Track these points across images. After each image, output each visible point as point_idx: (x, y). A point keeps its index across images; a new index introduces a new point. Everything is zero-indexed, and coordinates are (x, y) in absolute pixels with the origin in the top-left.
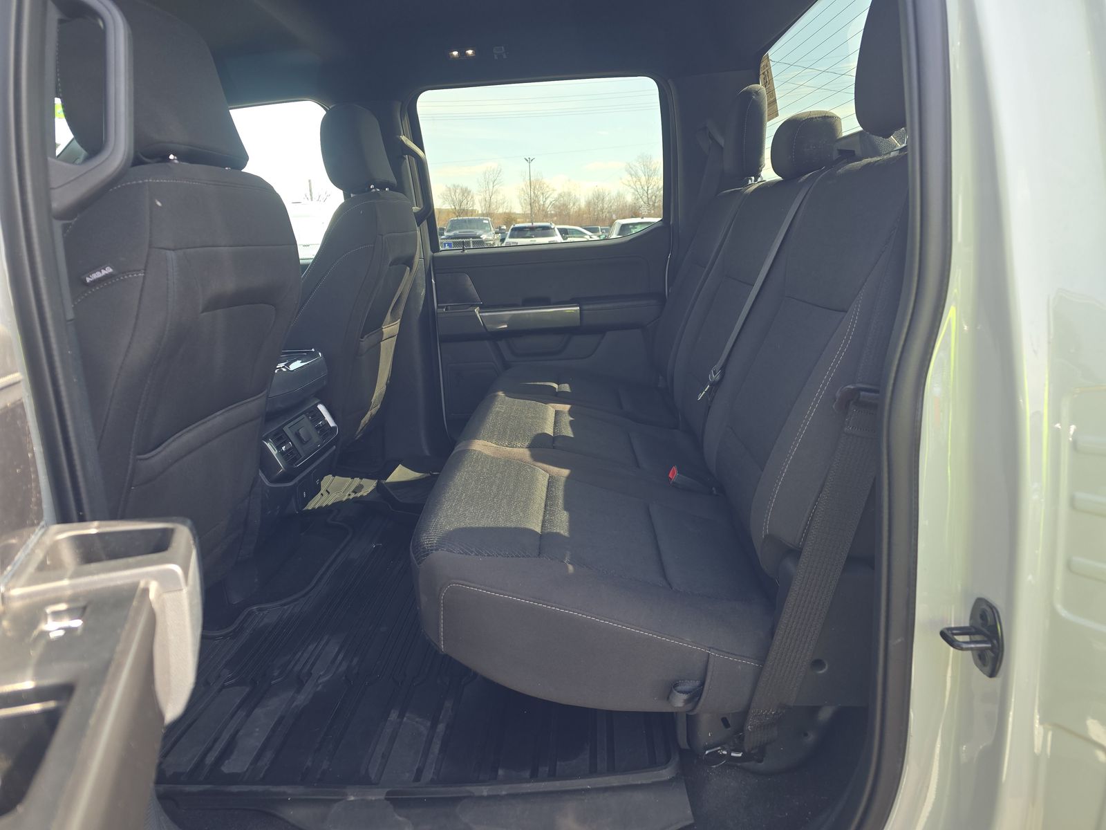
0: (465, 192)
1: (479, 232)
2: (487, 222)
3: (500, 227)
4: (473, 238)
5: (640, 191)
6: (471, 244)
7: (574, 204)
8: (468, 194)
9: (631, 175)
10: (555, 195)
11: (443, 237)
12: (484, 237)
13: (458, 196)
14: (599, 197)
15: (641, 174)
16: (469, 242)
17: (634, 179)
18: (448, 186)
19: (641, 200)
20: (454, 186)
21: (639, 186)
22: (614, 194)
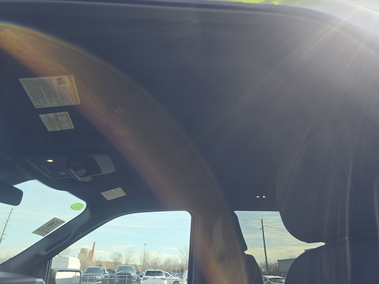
0: (120, 255)
1: (130, 272)
2: (134, 268)
3: (138, 270)
4: (128, 274)
5: (184, 259)
6: (127, 277)
7: (159, 262)
8: (121, 256)
9: (181, 253)
10: (153, 258)
11: (115, 274)
12: (132, 274)
13: (117, 257)
14: (169, 260)
15: (184, 253)
16: (126, 276)
17: (182, 254)
18: (114, 253)
19: (184, 263)
20: (116, 252)
21: (184, 257)
22: (174, 259)
